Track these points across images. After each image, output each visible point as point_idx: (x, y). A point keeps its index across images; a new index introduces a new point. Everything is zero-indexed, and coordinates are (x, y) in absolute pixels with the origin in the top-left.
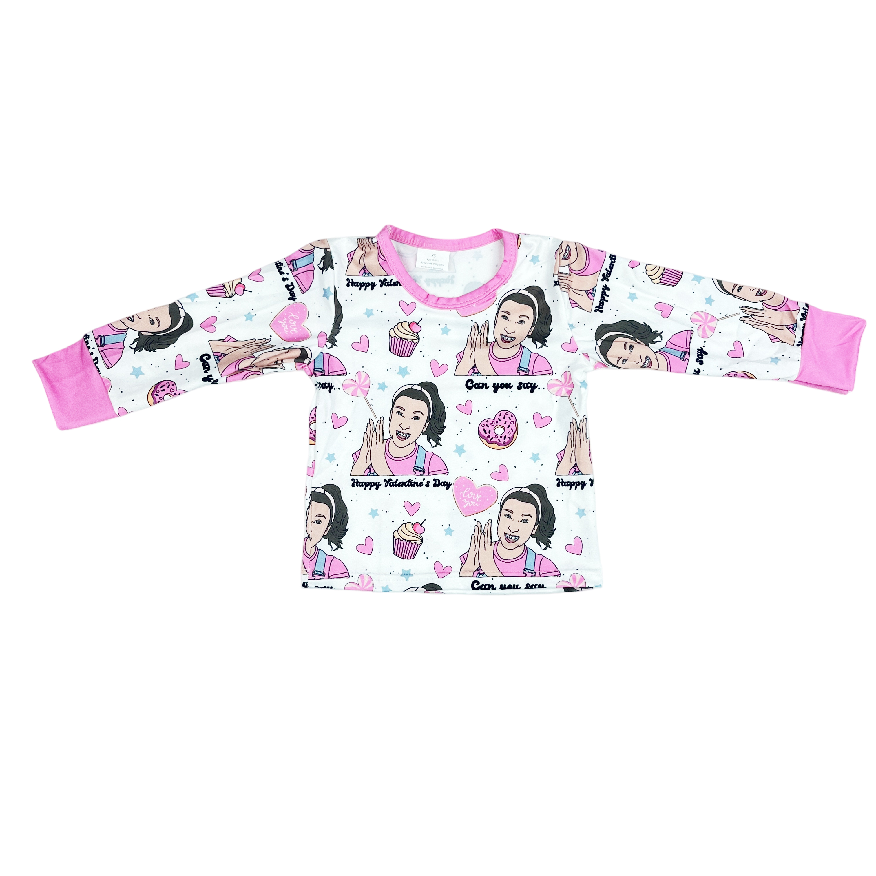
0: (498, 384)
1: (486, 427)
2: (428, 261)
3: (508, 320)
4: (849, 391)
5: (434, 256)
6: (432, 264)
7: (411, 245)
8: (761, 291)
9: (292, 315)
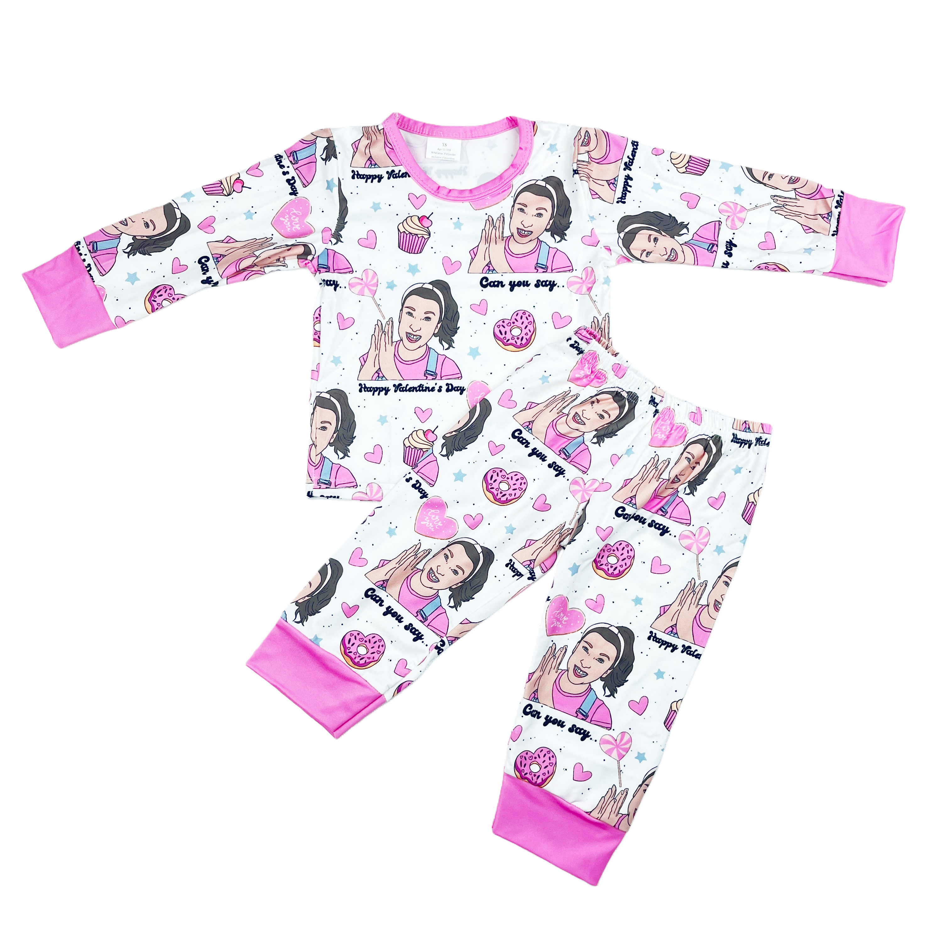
0: (514, 282)
1: (501, 328)
2: (438, 151)
3: (525, 213)
4: (888, 283)
5: (444, 145)
6: (443, 154)
7: (421, 134)
8: (793, 178)
9: (293, 211)
